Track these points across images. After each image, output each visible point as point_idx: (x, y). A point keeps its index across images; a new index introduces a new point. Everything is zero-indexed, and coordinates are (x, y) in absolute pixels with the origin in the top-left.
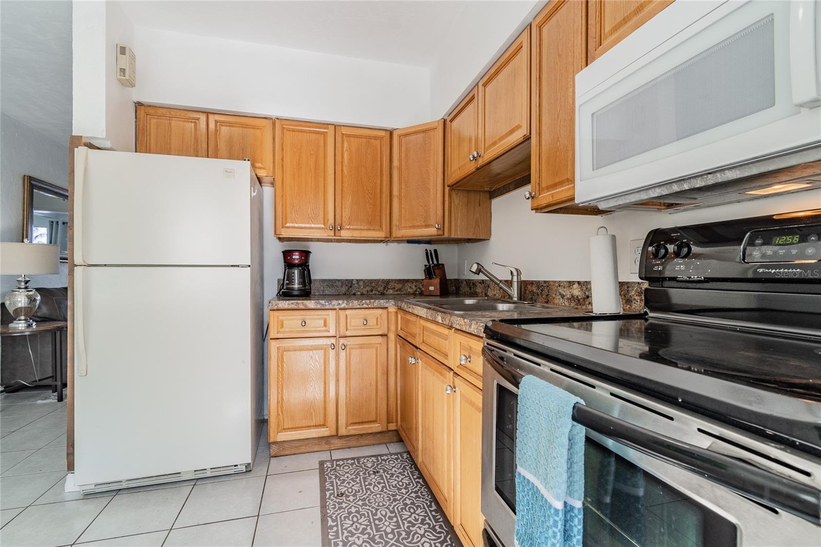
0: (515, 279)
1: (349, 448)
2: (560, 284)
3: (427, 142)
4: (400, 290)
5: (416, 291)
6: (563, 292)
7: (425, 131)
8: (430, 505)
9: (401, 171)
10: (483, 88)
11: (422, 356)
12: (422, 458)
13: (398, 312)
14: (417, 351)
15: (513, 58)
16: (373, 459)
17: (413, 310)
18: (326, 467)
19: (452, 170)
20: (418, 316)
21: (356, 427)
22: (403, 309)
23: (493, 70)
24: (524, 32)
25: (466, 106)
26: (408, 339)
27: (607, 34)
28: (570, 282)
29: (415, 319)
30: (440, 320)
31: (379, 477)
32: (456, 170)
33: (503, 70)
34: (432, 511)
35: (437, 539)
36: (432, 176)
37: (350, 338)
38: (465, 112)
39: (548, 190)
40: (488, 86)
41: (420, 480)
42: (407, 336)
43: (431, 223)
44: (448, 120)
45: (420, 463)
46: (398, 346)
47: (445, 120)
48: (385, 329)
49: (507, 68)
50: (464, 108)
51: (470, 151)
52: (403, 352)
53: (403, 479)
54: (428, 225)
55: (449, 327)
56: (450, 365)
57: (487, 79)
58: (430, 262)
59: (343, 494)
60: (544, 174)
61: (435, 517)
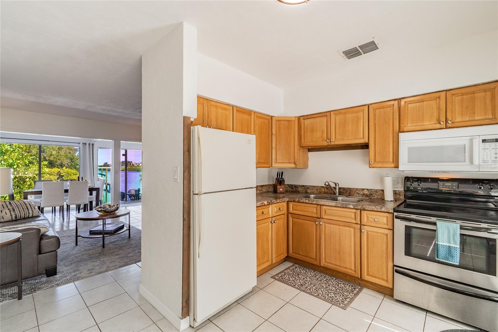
0: (337, 187)
1: (271, 269)
2: (357, 189)
3: (290, 125)
4: (261, 191)
5: (266, 190)
6: (359, 192)
7: (289, 121)
8: (332, 278)
9: (276, 136)
10: (334, 115)
11: (326, 221)
12: (325, 260)
13: (289, 203)
14: (319, 219)
15: (357, 112)
16: (288, 270)
17: (318, 203)
18: (278, 278)
19: (305, 141)
20: (319, 205)
21: (277, 258)
22: (299, 202)
23: (342, 111)
24: (364, 106)
25: (318, 117)
26: (305, 215)
27: (409, 125)
28: (362, 189)
29: (316, 206)
30: (352, 207)
31: (302, 275)
32: (309, 141)
33: (350, 114)
34: (336, 279)
35: (350, 286)
36: (292, 141)
37: (275, 217)
38: (318, 120)
39: (379, 162)
40: (337, 116)
41: (316, 272)
42: (303, 213)
43: (292, 162)
44: (301, 118)
45: (323, 263)
46: (291, 218)
47: (299, 118)
48: (285, 211)
49: (352, 114)
50: (316, 117)
51: (322, 136)
52: (300, 220)
53: (310, 273)
54: (291, 163)
55: (356, 209)
56: (357, 223)
57: (337, 113)
58: (278, 177)
59: (301, 285)
60: (376, 157)
61: (339, 281)
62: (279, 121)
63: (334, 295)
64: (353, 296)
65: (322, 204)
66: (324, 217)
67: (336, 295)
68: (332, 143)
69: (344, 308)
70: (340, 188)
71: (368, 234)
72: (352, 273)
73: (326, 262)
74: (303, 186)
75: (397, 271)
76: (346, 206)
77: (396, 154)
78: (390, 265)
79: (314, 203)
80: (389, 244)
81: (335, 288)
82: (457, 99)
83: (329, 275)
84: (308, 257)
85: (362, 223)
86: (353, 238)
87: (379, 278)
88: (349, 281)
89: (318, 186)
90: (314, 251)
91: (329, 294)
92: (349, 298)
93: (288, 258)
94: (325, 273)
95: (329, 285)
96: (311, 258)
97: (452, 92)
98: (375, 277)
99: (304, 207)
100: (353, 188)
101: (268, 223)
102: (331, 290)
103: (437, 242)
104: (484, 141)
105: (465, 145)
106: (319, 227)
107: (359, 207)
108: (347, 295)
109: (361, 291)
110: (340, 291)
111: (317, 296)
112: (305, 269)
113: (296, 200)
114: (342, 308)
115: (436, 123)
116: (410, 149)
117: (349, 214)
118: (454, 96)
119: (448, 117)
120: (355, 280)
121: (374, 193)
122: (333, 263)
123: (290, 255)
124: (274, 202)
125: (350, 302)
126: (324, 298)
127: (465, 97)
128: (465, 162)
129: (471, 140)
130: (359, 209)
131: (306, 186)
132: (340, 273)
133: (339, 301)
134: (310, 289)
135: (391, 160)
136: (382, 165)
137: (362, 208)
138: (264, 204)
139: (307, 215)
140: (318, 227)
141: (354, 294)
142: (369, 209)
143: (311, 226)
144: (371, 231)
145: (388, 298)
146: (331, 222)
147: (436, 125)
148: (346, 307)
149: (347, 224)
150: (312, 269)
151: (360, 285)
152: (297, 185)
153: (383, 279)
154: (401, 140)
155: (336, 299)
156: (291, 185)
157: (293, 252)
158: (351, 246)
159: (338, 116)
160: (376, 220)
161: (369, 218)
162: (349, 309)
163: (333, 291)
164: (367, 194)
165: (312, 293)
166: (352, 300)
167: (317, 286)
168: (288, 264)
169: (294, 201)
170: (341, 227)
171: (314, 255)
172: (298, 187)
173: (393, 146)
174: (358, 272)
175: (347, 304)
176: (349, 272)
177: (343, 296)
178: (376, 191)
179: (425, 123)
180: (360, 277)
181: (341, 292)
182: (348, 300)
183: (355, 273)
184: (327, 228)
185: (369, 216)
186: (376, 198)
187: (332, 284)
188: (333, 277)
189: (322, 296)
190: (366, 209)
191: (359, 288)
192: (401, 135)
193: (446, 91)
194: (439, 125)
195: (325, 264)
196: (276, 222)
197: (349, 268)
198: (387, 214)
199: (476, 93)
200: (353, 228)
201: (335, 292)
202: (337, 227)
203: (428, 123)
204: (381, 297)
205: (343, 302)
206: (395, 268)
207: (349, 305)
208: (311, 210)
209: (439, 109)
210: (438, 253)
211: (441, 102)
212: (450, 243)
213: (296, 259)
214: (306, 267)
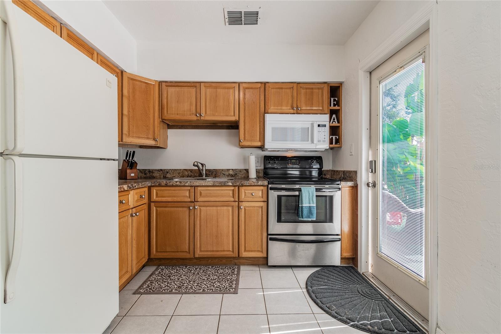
0: (204, 168)
1: (128, 283)
2: (222, 170)
3: (148, 90)
6: (224, 173)
7: (146, 84)
8: (208, 267)
9: (129, 100)
10: (204, 87)
11: (202, 204)
12: (201, 249)
13: (152, 188)
14: (193, 203)
15: (229, 88)
16: (154, 276)
17: (192, 184)
18: (144, 291)
19: (168, 113)
20: (193, 186)
21: (138, 265)
22: (166, 185)
23: (213, 85)
24: (235, 84)
25: (185, 86)
26: (175, 201)
27: (272, 108)
28: (228, 169)
29: (189, 188)
30: (231, 184)
31: (175, 276)
32: (172, 114)
33: (221, 88)
34: (212, 267)
35: (228, 269)
36: (152, 111)
37: (136, 208)
38: (186, 89)
39: (248, 141)
40: (208, 88)
41: (188, 267)
42: (172, 199)
43: (151, 137)
44: (164, 84)
45: (198, 254)
46: (155, 208)
47: (160, 83)
48: (146, 201)
49: (224, 90)
50: (184, 86)
51: (190, 109)
52: (167, 209)
53: (183, 271)
54: (149, 138)
55: (234, 186)
56: (235, 200)
57: (208, 85)
58: (128, 159)
59: (179, 287)
60: (246, 135)
61: (216, 267)
62: (132, 79)
63: (219, 284)
64: (236, 277)
65: (197, 184)
66: (199, 200)
67: (221, 283)
68: (202, 118)
69: (235, 293)
70: (206, 170)
71: (245, 209)
72: (230, 254)
73: (201, 251)
74: (161, 170)
75: (271, 239)
76: (224, 184)
77: (262, 133)
78: (265, 234)
79: (187, 184)
80: (264, 216)
81: (217, 276)
82: (303, 91)
83: (203, 265)
84: (178, 252)
85: (240, 200)
86: (231, 217)
87: (255, 251)
88: (225, 265)
89: (180, 169)
90: (187, 242)
91: (214, 284)
92: (234, 280)
93: (150, 261)
94: (198, 265)
95: (209, 276)
96: (183, 252)
97: (301, 85)
98: (252, 251)
99: (173, 192)
100: (218, 169)
101: (127, 217)
102: (214, 279)
103: (302, 204)
104: (319, 126)
105: (308, 128)
106: (193, 213)
107: (238, 184)
108: (230, 278)
109: (240, 269)
110: (222, 277)
111: (204, 292)
112: (174, 268)
113: (162, 183)
114: (234, 294)
115: (291, 108)
116: (274, 129)
117: (227, 193)
118: (301, 88)
119: (298, 104)
120: (231, 261)
121: (238, 173)
122: (209, 250)
123: (152, 257)
124: (135, 186)
125: (237, 284)
126: (211, 290)
127: (308, 90)
128: (308, 141)
129: (312, 125)
130: (237, 186)
131: (165, 169)
132: (216, 258)
133: (228, 287)
134: (192, 288)
135: (258, 139)
136: (251, 144)
137: (241, 184)
138: (124, 189)
139: (178, 201)
140: (191, 212)
141: (236, 275)
142: (247, 185)
143: (183, 213)
144: (248, 207)
145: (263, 268)
146: (208, 204)
147: (291, 110)
148: (236, 290)
149: (225, 204)
150: (182, 265)
151: (236, 264)
152: (152, 169)
153: (258, 251)
154: (267, 120)
155: (223, 287)
156: (143, 169)
157: (157, 251)
158: (229, 226)
159: (208, 90)
160: (253, 194)
161: (246, 193)
162: (239, 291)
163: (217, 280)
164: (232, 174)
165: (196, 291)
166: (237, 281)
167: (197, 281)
168: (150, 270)
169: (160, 185)
170: (219, 208)
171: (187, 247)
172: (154, 171)
173: (260, 126)
174: (236, 251)
175: (235, 287)
176: (227, 254)
177: (228, 280)
178: (240, 171)
179: (283, 108)
180: (237, 256)
181: (224, 277)
182: (234, 282)
183: (232, 253)
184: (203, 212)
185: (246, 191)
186: (240, 177)
187: (211, 273)
188: (208, 265)
189: (208, 290)
190: (244, 184)
191: (237, 268)
192: (267, 116)
193: (297, 83)
194: (292, 110)
195: (201, 253)
196: (138, 214)
197: (227, 250)
198: (262, 188)
199: (314, 89)
200: (231, 206)
201: (218, 280)
202: (214, 208)
203: (285, 108)
204: (257, 269)
205: (231, 286)
206: (269, 237)
207: (238, 287)
208: (184, 194)
209: (292, 96)
210: (302, 214)
211: (294, 91)
212: (310, 204)
213: (160, 259)
214: (174, 265)
